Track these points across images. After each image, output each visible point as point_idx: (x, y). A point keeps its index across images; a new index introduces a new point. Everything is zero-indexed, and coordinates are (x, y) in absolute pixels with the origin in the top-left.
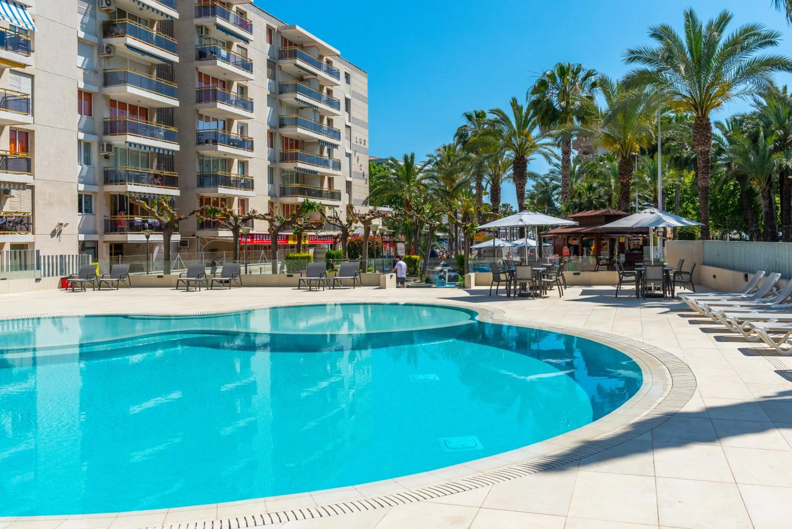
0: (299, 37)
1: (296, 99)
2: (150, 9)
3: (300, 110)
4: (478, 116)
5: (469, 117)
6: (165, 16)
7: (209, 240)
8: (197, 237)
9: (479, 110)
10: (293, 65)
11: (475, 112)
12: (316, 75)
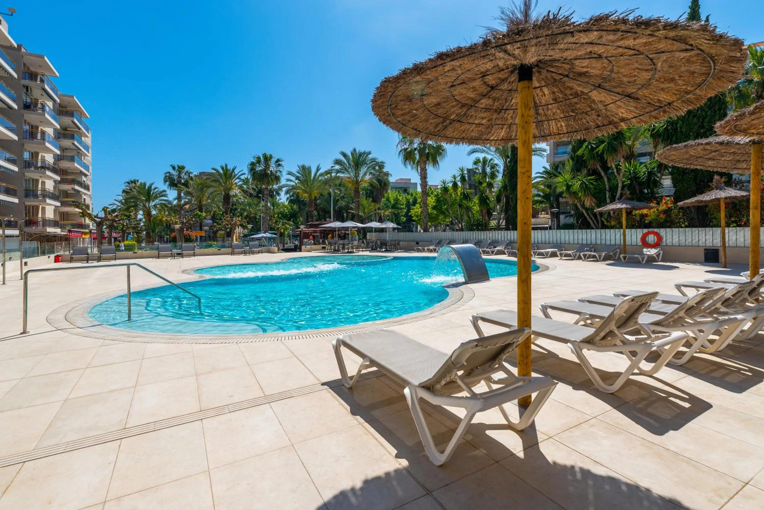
0: (69, 103)
1: (73, 144)
2: (2, 69)
3: (65, 150)
4: (179, 167)
5: (174, 168)
6: (9, 75)
7: (35, 234)
8: (24, 232)
9: (180, 165)
10: (70, 121)
11: (178, 165)
12: (79, 129)
